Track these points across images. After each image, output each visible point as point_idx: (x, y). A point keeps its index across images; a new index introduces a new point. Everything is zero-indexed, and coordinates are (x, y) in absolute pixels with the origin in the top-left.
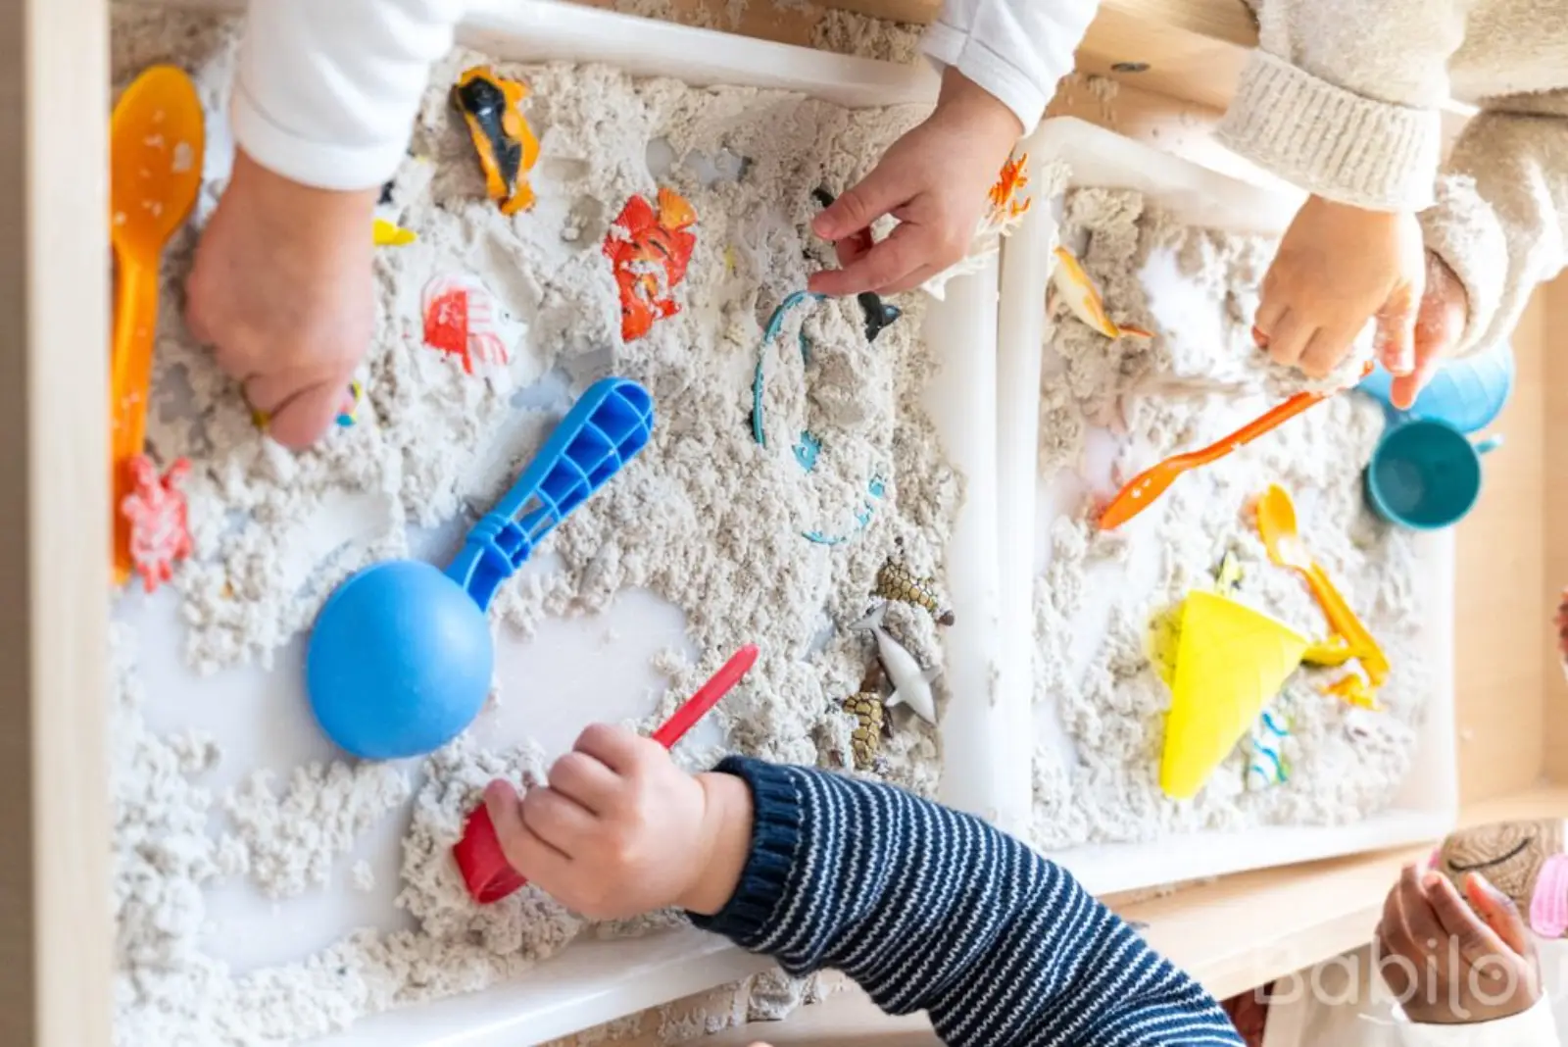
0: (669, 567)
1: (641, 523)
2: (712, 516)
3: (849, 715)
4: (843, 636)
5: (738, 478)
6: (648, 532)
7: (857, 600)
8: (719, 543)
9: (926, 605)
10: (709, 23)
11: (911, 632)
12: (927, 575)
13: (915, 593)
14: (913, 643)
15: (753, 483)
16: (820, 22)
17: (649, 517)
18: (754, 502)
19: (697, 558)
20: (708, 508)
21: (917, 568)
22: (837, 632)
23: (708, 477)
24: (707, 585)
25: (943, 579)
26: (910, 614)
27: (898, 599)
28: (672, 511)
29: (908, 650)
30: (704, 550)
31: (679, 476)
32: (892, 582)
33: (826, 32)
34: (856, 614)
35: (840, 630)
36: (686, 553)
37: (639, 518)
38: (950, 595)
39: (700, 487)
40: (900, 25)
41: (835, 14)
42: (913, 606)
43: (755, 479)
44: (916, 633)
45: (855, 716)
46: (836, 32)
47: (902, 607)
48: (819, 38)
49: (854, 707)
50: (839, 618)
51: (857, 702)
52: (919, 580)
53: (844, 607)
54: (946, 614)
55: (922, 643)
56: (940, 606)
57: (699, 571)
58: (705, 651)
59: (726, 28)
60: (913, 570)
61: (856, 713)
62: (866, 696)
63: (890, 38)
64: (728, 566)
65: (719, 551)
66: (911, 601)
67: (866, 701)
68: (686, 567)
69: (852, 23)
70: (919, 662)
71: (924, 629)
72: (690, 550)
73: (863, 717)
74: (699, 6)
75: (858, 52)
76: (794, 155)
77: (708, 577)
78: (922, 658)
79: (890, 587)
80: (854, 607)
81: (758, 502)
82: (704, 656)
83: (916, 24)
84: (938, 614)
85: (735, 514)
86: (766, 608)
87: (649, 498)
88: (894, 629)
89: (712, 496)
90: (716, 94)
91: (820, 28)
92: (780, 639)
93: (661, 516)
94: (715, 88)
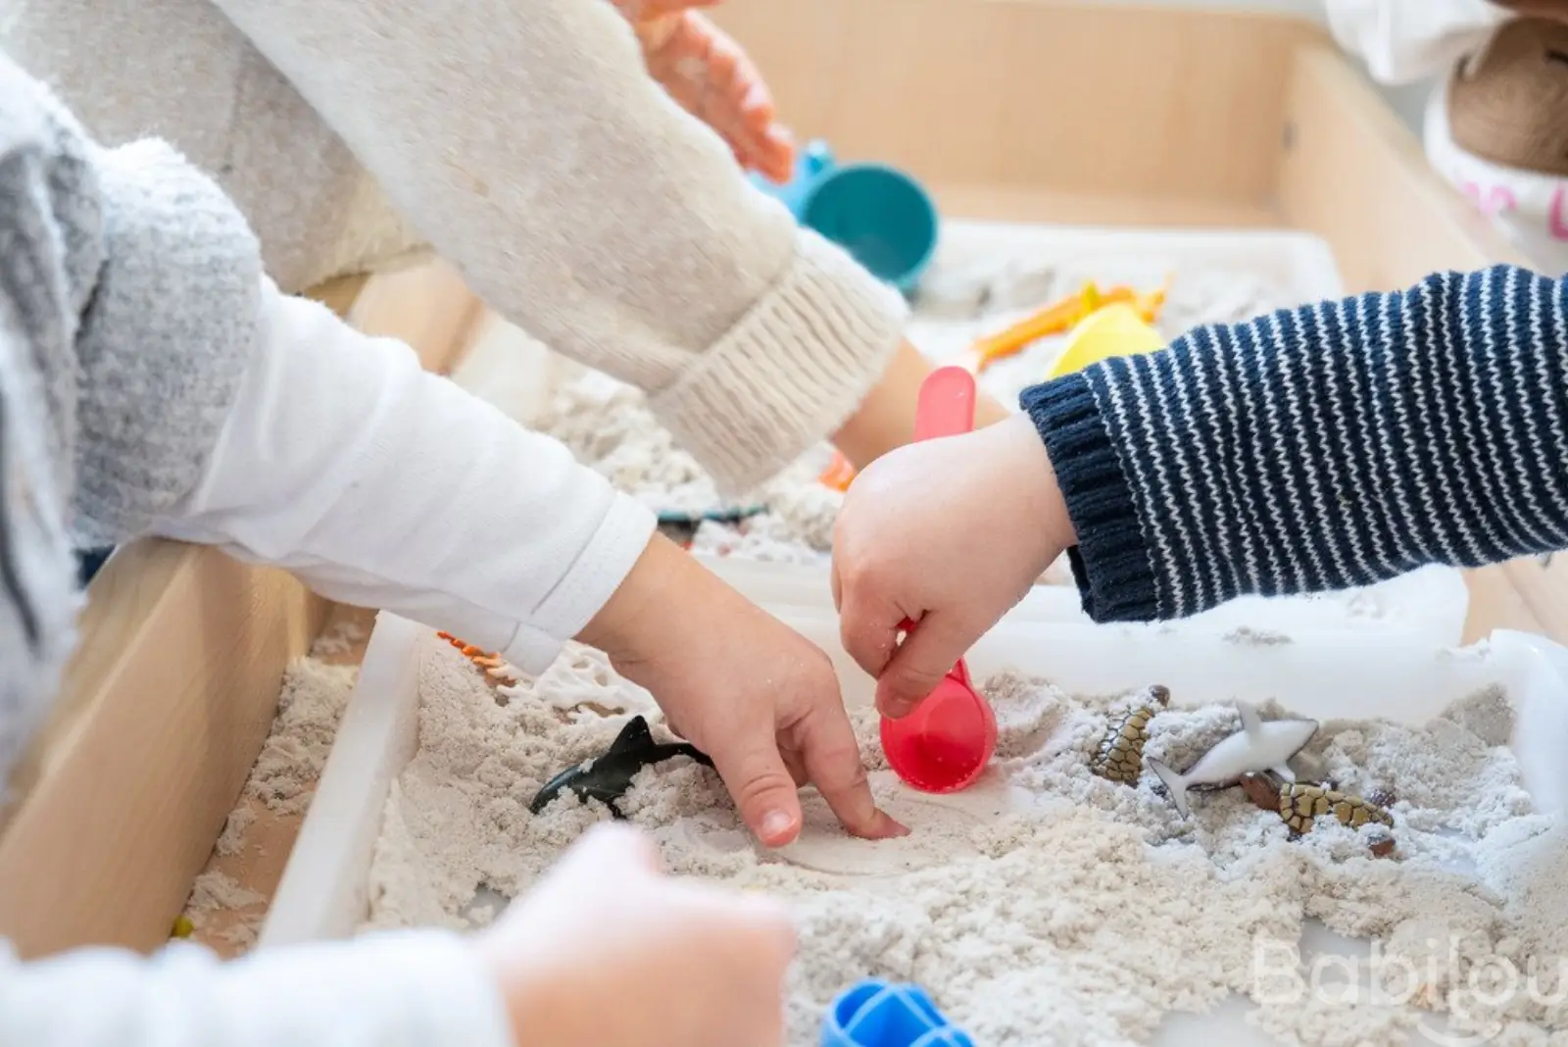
0: (1110, 1014)
1: (1047, 1033)
2: (1030, 948)
3: (1314, 827)
4: (1192, 828)
5: (969, 911)
6: (1062, 1025)
7: (1141, 804)
8: (1069, 947)
9: (1146, 720)
10: (254, 926)
11: (1188, 739)
12: (1102, 718)
13: (1131, 732)
14: (1203, 737)
15: (977, 890)
16: (265, 802)
17: (1037, 1022)
18: (1009, 890)
19: (1094, 977)
20: (1019, 951)
21: (1094, 730)
22: (1186, 836)
23: (970, 948)
24: (1135, 971)
25: (1104, 702)
26: (1163, 738)
27: (1141, 756)
28: (1028, 991)
29: (1213, 745)
30: (1082, 966)
31: (969, 987)
32: (1118, 763)
33: (280, 796)
34: (1160, 807)
35: (1183, 833)
36: (1086, 990)
37: (1039, 1036)
38: (1127, 693)
39: (986, 959)
40: (278, 712)
41: (255, 782)
42: (1149, 737)
43: (974, 885)
44: (1185, 733)
45: (1317, 818)
46: (284, 783)
47: (1151, 748)
48: (290, 804)
49: (1303, 818)
50: (1166, 832)
51: (1294, 814)
52: (1110, 729)
53: (1150, 823)
54: (1154, 695)
55: (1200, 725)
56: (1143, 701)
57: (1114, 976)
58: (1233, 990)
59: (264, 908)
60: (1098, 736)
61: (1312, 815)
62: (1285, 801)
63: (299, 721)
64: (1106, 937)
65: (1082, 947)
66: (1143, 738)
67: (1294, 805)
68: (1110, 992)
69: (268, 764)
70: (1228, 734)
71: (1183, 721)
72: (1082, 983)
73: (1318, 808)
74: (226, 939)
75: (315, 761)
76: (479, 825)
77: (1121, 965)
78: (1225, 728)
79: (1123, 766)
80: (1150, 808)
81: (1008, 886)
82: (1240, 990)
83: (281, 692)
84: (1155, 704)
85: (1028, 917)
86: (1163, 902)
87: (1008, 1020)
88: (1183, 762)
89: (1000, 943)
90: (382, 892)
91: (272, 802)
92: (1206, 891)
93: (1035, 1006)
94: (374, 893)
